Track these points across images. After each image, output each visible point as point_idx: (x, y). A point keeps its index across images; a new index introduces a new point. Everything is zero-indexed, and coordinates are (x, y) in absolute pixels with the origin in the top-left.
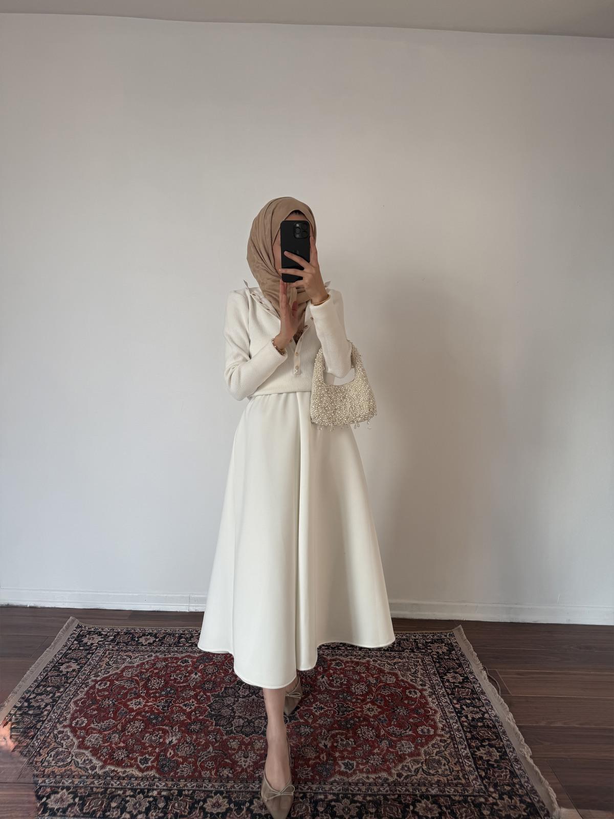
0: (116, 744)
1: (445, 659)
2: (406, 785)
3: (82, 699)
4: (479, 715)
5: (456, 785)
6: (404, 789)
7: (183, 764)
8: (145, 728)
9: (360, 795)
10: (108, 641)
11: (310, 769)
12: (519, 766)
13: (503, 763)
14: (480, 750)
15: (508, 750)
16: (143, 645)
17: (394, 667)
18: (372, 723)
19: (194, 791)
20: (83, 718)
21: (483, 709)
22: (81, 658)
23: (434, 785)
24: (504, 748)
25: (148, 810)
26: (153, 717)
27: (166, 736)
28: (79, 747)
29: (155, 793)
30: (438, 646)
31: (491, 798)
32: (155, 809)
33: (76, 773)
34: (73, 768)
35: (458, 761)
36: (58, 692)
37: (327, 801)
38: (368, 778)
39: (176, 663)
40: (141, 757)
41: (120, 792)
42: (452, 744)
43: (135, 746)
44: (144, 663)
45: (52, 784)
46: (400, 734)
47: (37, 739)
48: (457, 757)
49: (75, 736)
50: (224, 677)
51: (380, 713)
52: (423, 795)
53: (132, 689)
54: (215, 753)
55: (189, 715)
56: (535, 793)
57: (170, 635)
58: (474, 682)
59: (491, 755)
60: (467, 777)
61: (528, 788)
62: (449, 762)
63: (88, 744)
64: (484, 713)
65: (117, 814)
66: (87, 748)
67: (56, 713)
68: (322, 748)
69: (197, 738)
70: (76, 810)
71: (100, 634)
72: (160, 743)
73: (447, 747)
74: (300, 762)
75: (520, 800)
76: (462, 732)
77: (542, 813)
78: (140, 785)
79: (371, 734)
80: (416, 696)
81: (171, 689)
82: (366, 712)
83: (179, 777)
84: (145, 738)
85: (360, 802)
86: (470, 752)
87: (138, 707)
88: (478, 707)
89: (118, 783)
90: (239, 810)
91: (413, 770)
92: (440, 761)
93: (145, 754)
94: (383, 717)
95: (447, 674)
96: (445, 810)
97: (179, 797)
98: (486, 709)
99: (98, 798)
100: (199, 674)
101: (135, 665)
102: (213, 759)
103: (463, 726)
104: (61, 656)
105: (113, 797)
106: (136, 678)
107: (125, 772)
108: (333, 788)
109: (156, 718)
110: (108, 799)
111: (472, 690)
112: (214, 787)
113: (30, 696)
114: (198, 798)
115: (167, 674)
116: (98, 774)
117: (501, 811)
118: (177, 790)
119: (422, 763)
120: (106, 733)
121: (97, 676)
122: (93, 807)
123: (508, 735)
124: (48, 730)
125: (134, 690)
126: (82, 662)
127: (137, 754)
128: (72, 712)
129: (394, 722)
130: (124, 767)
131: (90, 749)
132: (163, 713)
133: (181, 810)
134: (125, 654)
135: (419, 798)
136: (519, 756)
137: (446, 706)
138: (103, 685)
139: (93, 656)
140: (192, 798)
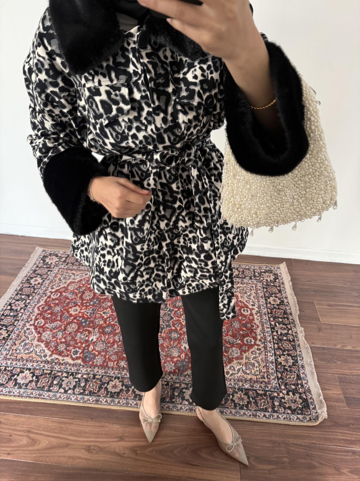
0: (60, 339)
1: (271, 285)
2: (230, 381)
3: (42, 305)
4: (286, 331)
5: (261, 383)
6: (229, 383)
7: (98, 356)
8: (79, 328)
10: (61, 262)
11: (173, 364)
13: (294, 368)
14: (280, 357)
15: (299, 359)
16: (82, 266)
17: (237, 290)
19: (103, 376)
20: (42, 320)
21: (289, 327)
22: (44, 274)
23: (247, 382)
24: (297, 357)
25: (75, 387)
26: (83, 321)
27: (90, 336)
28: (38, 341)
29: (79, 376)
30: (268, 275)
31: (282, 394)
32: (79, 387)
33: (35, 359)
34: (34, 355)
35: (266, 365)
36: (28, 300)
37: (181, 389)
40: (74, 350)
41: (60, 374)
42: (264, 352)
43: (71, 342)
44: (81, 280)
45: (21, 366)
46: (233, 343)
47: (15, 333)
48: (266, 362)
49: (36, 332)
52: (240, 389)
53: (72, 299)
54: (118, 349)
55: (105, 321)
58: (287, 305)
59: (287, 362)
60: (269, 377)
61: (306, 388)
62: (260, 365)
63: (44, 339)
65: (56, 389)
66: (42, 342)
67: (26, 315)
68: (183, 350)
69: (108, 338)
70: (33, 385)
71: (57, 256)
72: (86, 340)
73: (260, 354)
74: (169, 359)
75: (299, 397)
76: (272, 343)
77: (311, 407)
78: (71, 370)
80: (245, 313)
81: (97, 301)
83: (95, 365)
84: (77, 336)
86: (275, 358)
87: (76, 313)
88: (286, 325)
89: (59, 367)
90: (128, 391)
91: (236, 369)
92: (254, 364)
93: (76, 347)
95: (271, 298)
96: (251, 399)
97: (93, 380)
98: (291, 327)
99: (47, 377)
101: (76, 281)
102: (116, 353)
103: (273, 339)
104: (31, 272)
105: (55, 377)
106: (76, 291)
107: (63, 360)
108: (186, 379)
109: (85, 322)
110: (52, 378)
111: (285, 311)
112: (115, 374)
113: (12, 301)
114: (105, 381)
116: (48, 360)
117: (286, 403)
118: (92, 374)
119: (243, 365)
120: (54, 331)
121: (52, 288)
122: (43, 383)
123: (301, 347)
124: (20, 327)
125: (74, 300)
126: (45, 277)
127: (72, 348)
128: (35, 315)
129: (230, 333)
130: (63, 356)
131: (44, 342)
132: (90, 318)
133: (93, 389)
134: (71, 272)
135: (237, 390)
136: (305, 364)
137: (265, 323)
138: (55, 295)
139: (52, 273)
140: (101, 381)
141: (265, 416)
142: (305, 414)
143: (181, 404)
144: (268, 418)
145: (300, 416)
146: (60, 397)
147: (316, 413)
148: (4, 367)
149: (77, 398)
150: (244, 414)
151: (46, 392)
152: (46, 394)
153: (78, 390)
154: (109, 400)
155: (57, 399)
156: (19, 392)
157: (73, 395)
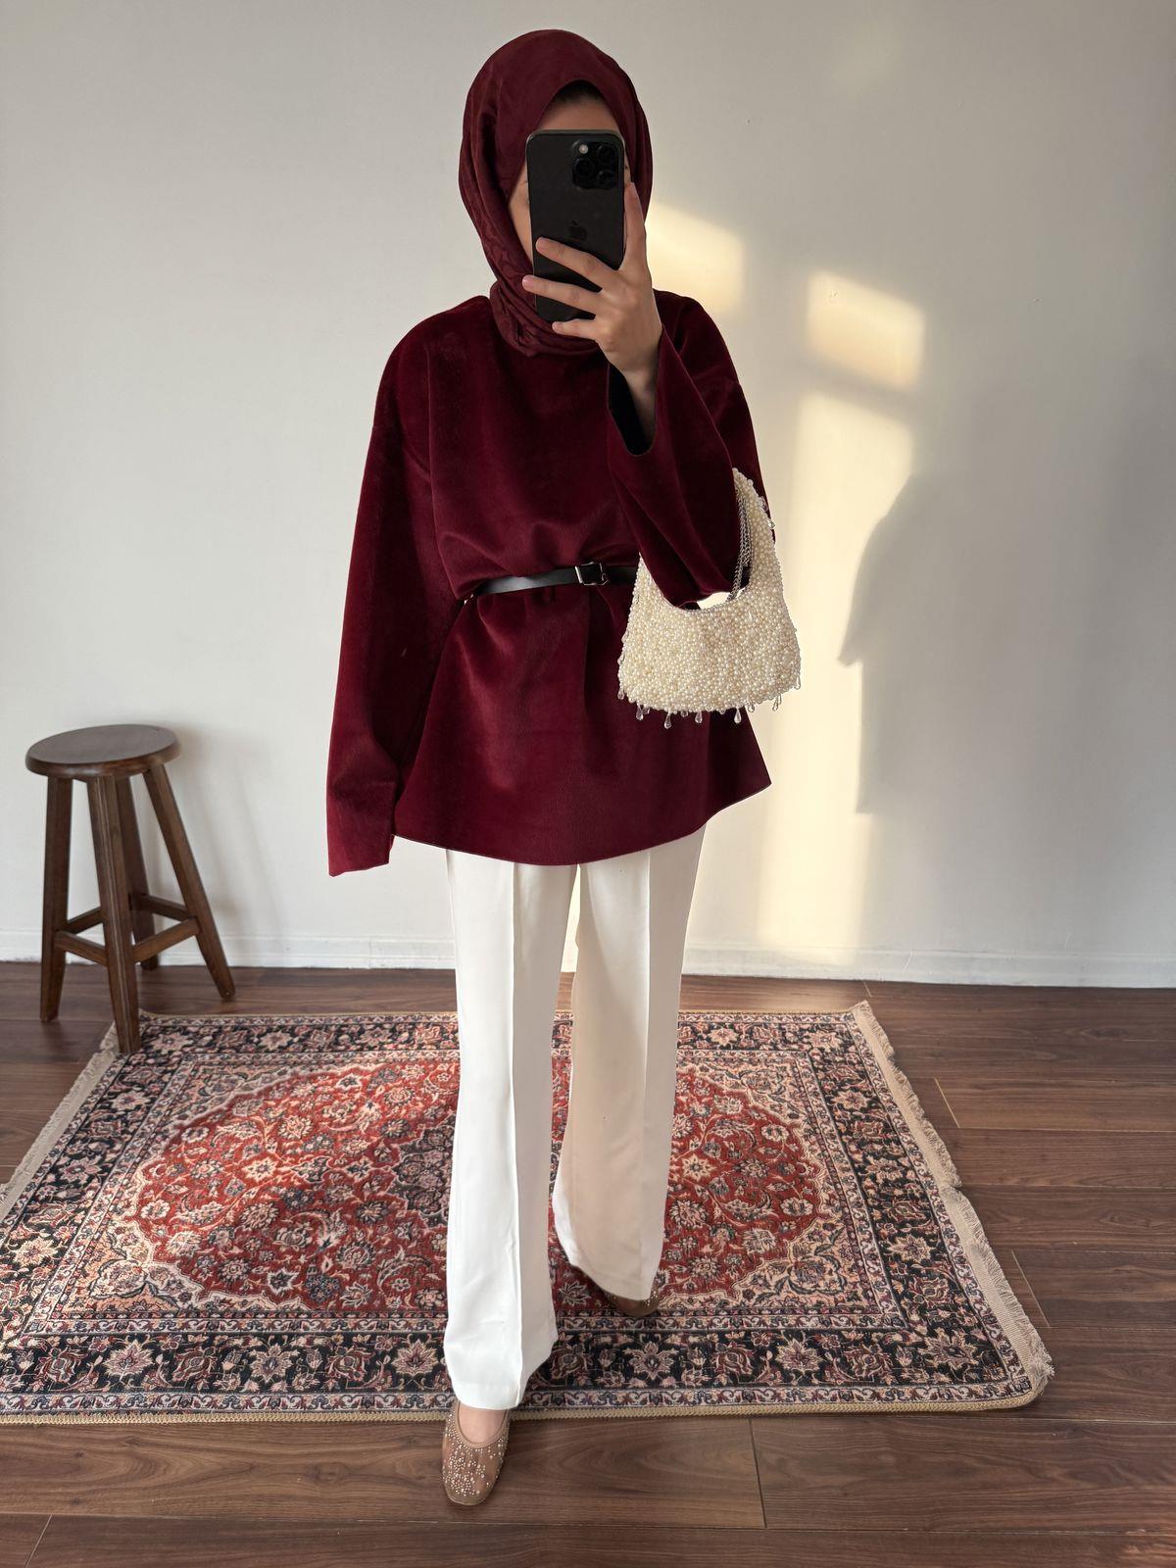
0: (225, 1250)
1: (835, 1062)
2: (760, 1314)
3: (156, 1164)
4: (898, 1175)
5: (851, 1311)
6: (757, 1320)
7: (351, 1285)
8: (279, 1217)
9: (676, 1333)
10: (201, 1047)
12: (966, 1271)
13: (938, 1266)
14: (894, 1242)
15: (947, 1242)
16: (268, 1051)
17: (739, 1082)
18: (699, 1194)
19: (374, 1336)
20: (161, 1201)
21: (905, 1162)
22: (151, 1082)
23: (810, 1312)
24: (941, 1237)
25: (291, 1372)
26: (291, 1194)
27: (317, 1232)
28: (157, 1258)
29: (302, 1341)
30: (823, 1037)
31: (915, 1335)
32: (304, 1371)
33: (154, 1308)
34: (148, 1298)
35: (856, 1265)
36: (111, 1152)
37: (617, 1347)
38: (691, 1301)
39: (334, 1084)
40: (273, 1274)
41: (239, 1342)
42: (845, 1231)
43: (262, 1253)
44: (270, 1089)
45: (112, 1331)
46: (751, 1216)
47: (78, 1245)
48: (854, 1257)
49: (147, 1236)
50: (424, 1109)
51: (714, 1174)
52: (792, 1332)
53: (250, 1140)
54: (410, 1262)
55: (358, 1189)
56: (995, 1321)
57: (320, 1028)
58: (890, 1109)
59: (916, 1252)
60: (871, 1294)
61: (982, 1313)
62: (840, 1266)
63: (175, 1251)
64: (907, 1169)
65: (234, 1383)
66: (171, 1260)
67: (110, 1193)
69: (375, 1234)
70: (159, 1378)
71: (185, 1032)
72: (308, 1246)
73: (835, 1239)
75: (966, 1337)
76: (864, 1208)
77: (1005, 1359)
78: (274, 1327)
79: (696, 1216)
80: (778, 1140)
81: (325, 1139)
82: (687, 1172)
83: (346, 1309)
84: (279, 1236)
85: (677, 1348)
86: (879, 1246)
87: (266, 1174)
88: (896, 1158)
89: (234, 1323)
91: (773, 1283)
92: (822, 1264)
93: (280, 1267)
94: (719, 1182)
95: (840, 1093)
96: (831, 1359)
97: (346, 1348)
98: (910, 1162)
99: (199, 1354)
100: (377, 1106)
101: (255, 1092)
102: (406, 1272)
103: (866, 1197)
104: (111, 1079)
105: (225, 1352)
106: (257, 1118)
107: (244, 1303)
109: (298, 1197)
110: (217, 1355)
111: (886, 1125)
112: (410, 1328)
113: (58, 1161)
114: (382, 1348)
115: (315, 1108)
116: (195, 1309)
117: (930, 1357)
118: (341, 1333)
119: (789, 1271)
120: (204, 1228)
121: (185, 1117)
122: (189, 1372)
123: (948, 1212)
124: (96, 1226)
125: (255, 1141)
126: (154, 1090)
127: (268, 1268)
128: (139, 1190)
129: (739, 1191)
130: (241, 1293)
131: (178, 1262)
132: (312, 1187)
133: (351, 1373)
134: (235, 1071)
135: (783, 1337)
136: (967, 1253)
137: (837, 1158)
138: (195, 1133)
139: (175, 1077)
140: (370, 1349)
141: (876, 1396)
142: (990, 1380)
143: (624, 1387)
144: (887, 1400)
145: (978, 1388)
146: (249, 1404)
147: (1022, 1371)
148: (57, 1339)
149: (303, 1401)
150: (816, 1397)
151: (202, 1396)
152: (203, 1400)
153: (303, 1381)
154: (404, 1397)
155: (239, 1410)
156: (117, 1402)
157: (290, 1396)
